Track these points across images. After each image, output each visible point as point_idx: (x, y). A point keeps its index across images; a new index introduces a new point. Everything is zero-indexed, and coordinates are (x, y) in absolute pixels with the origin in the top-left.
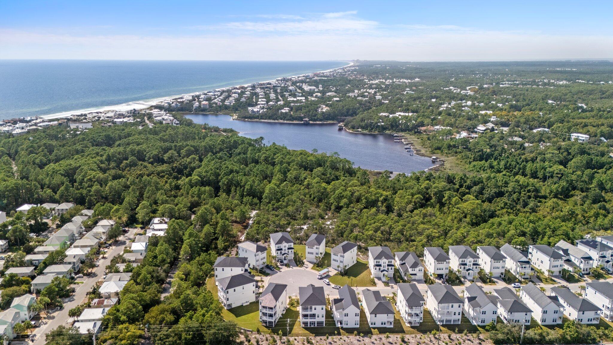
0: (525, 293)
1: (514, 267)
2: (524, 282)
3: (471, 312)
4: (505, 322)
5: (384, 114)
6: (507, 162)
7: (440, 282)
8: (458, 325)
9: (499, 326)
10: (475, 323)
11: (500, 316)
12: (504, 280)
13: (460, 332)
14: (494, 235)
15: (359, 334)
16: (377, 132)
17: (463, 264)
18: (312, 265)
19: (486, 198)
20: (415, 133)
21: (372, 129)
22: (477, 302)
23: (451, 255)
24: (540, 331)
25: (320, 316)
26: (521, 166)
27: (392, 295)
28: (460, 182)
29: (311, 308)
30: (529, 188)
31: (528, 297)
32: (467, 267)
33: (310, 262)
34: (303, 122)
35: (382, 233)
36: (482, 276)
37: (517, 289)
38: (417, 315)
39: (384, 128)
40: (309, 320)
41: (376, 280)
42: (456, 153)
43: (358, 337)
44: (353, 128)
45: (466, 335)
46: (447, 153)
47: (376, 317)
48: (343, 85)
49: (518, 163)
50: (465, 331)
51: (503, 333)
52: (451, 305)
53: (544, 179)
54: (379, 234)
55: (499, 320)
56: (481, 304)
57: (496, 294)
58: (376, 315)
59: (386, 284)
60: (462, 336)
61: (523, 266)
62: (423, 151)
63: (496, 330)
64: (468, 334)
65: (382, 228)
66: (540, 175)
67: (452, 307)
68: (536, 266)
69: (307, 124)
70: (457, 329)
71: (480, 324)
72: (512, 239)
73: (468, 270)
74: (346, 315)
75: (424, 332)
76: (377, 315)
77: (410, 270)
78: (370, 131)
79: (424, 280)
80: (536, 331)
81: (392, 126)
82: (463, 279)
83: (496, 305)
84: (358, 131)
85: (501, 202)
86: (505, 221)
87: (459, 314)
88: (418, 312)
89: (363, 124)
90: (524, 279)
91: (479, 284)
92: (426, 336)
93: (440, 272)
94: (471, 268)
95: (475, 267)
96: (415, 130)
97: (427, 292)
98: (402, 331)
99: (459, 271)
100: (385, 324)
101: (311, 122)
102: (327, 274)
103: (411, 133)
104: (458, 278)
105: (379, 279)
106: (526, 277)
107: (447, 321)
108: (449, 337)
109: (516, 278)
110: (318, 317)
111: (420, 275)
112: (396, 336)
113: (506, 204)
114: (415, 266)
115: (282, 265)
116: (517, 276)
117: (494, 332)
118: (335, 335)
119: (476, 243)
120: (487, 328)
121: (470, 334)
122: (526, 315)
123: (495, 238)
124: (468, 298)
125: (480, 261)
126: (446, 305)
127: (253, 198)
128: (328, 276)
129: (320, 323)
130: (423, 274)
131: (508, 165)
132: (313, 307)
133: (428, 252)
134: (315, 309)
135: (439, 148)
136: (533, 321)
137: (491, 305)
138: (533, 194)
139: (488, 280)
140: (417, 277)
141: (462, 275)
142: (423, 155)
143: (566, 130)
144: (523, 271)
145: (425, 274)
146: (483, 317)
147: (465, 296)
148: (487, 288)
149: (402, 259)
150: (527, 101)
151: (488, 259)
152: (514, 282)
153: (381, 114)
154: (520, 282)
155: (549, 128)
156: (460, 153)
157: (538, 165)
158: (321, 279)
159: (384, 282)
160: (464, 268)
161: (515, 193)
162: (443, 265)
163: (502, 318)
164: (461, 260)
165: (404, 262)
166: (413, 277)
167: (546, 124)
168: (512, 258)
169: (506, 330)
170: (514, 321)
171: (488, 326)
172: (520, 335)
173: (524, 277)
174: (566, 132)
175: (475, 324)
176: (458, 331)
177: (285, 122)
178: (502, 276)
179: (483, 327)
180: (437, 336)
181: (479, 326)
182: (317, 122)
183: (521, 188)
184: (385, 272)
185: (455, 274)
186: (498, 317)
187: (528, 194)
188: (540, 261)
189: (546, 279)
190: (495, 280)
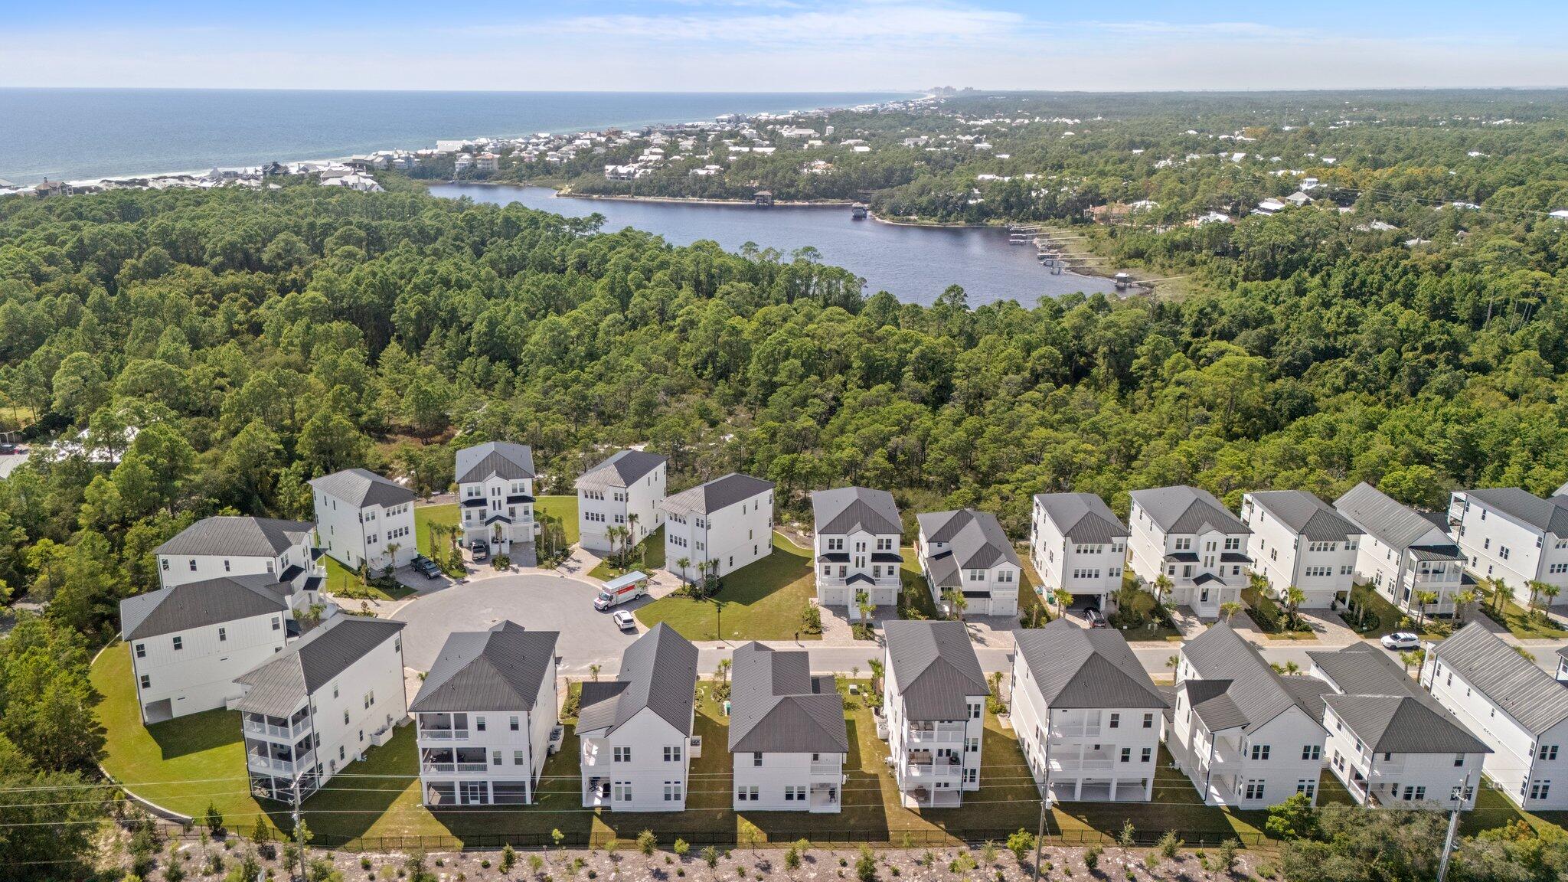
0: (1445, 671)
1: (1391, 572)
2: (1432, 629)
3: (1203, 750)
4: (1359, 795)
5: (988, 177)
6: (1355, 275)
7: (1085, 624)
8: (1140, 806)
9: (1330, 815)
10: (1216, 798)
11: (1335, 768)
12: (1350, 620)
13: (1145, 837)
14: (1311, 459)
15: (664, 841)
16: (962, 224)
17: (1181, 557)
18: (596, 561)
19: (1282, 367)
20: (1075, 222)
21: (949, 214)
22: (1230, 703)
23: (1138, 520)
24: (1531, 844)
25: (508, 758)
26: (1399, 287)
27: (867, 674)
28: (1196, 324)
29: (461, 724)
30: (1428, 340)
31: (1460, 684)
32: (1198, 569)
33: (594, 552)
34: (754, 202)
35: (891, 458)
36: (1259, 604)
37: (1409, 655)
38: (954, 760)
39: (984, 212)
40: (457, 776)
41: (826, 617)
42: (1192, 263)
43: (660, 855)
44: (894, 212)
45: (1170, 854)
46: (1163, 266)
47: (758, 763)
48: (891, 127)
49: (1388, 279)
50: (1169, 839)
51: (1353, 852)
52: (1106, 714)
53: (1477, 321)
54: (879, 457)
55: (1331, 789)
56: (1249, 715)
57: (1316, 673)
58: (758, 756)
59: (865, 630)
60: (1153, 862)
61: (1433, 565)
62: (1092, 263)
63: (1318, 836)
64: (1182, 852)
65: (894, 439)
66: (1463, 309)
67: (1114, 725)
68: (1479, 572)
69: (766, 207)
70: (1129, 828)
71: (1241, 802)
72: (1383, 474)
73: (1199, 580)
74: (624, 755)
75: (973, 837)
76: (766, 757)
77: (964, 575)
78: (944, 218)
79: (1022, 615)
80: (1509, 845)
81: (1008, 206)
82: (1177, 617)
83: (1318, 720)
84: (908, 221)
85: (1334, 372)
86: (1351, 422)
87: (1145, 759)
88: (957, 747)
89: (924, 200)
90: (1431, 616)
91: (1248, 634)
92: (979, 855)
93: (1085, 587)
94: (1215, 571)
95: (1229, 566)
96: (1075, 213)
97: (1011, 658)
98: (878, 833)
99: (1162, 583)
100: (801, 797)
101: (778, 202)
102: (638, 591)
103: (1061, 222)
104: (1158, 610)
105: (840, 610)
106: (1439, 609)
107: (1088, 787)
108: (1091, 863)
109: (1400, 616)
110: (498, 761)
111: (1005, 599)
112: (842, 854)
113: (1352, 376)
114: (982, 560)
115: (478, 561)
116: (1403, 608)
117: (1306, 843)
118: (551, 845)
119: (1239, 486)
120: (1275, 822)
121: (1191, 852)
122: (1459, 763)
123: (1312, 470)
124: (1191, 685)
125: (1251, 547)
126: (1086, 714)
127: (492, 361)
128: (640, 600)
129: (508, 790)
130: (1016, 593)
131: (1356, 284)
132: (472, 718)
133: (1043, 511)
134: (481, 727)
135: (1139, 254)
136: (1489, 793)
137: (1296, 715)
138: (1442, 356)
139: (1283, 620)
140: (990, 607)
141: (1176, 597)
142: (1090, 273)
143: (1535, 201)
144: (1430, 586)
145: (1027, 593)
146: (1255, 770)
147: (1182, 677)
148: (1277, 649)
149: (936, 539)
150: (1407, 151)
151: (1284, 537)
152: (1392, 630)
153: (980, 177)
154: (1418, 629)
155: (1478, 201)
156: (1205, 263)
157: (1456, 281)
158: (607, 609)
159: (853, 623)
160: (1187, 572)
161: (1380, 351)
162: (1103, 559)
163: (1344, 777)
164: (1174, 538)
165: (945, 547)
166: (973, 605)
167: (1470, 192)
168: (1383, 535)
169: (1364, 838)
170: (1401, 792)
171: (1280, 814)
172: (1434, 862)
173: (1430, 609)
174: (1535, 207)
175: (1219, 801)
176: (1133, 835)
177: (705, 201)
178: (1340, 605)
179: (1257, 818)
180: (1031, 857)
181: (1235, 811)
182: (797, 203)
183: (1404, 341)
184: (861, 584)
185: (1150, 595)
186: (1327, 773)
187: (1424, 357)
188: (1494, 548)
189: (1523, 619)
190: (1313, 620)
